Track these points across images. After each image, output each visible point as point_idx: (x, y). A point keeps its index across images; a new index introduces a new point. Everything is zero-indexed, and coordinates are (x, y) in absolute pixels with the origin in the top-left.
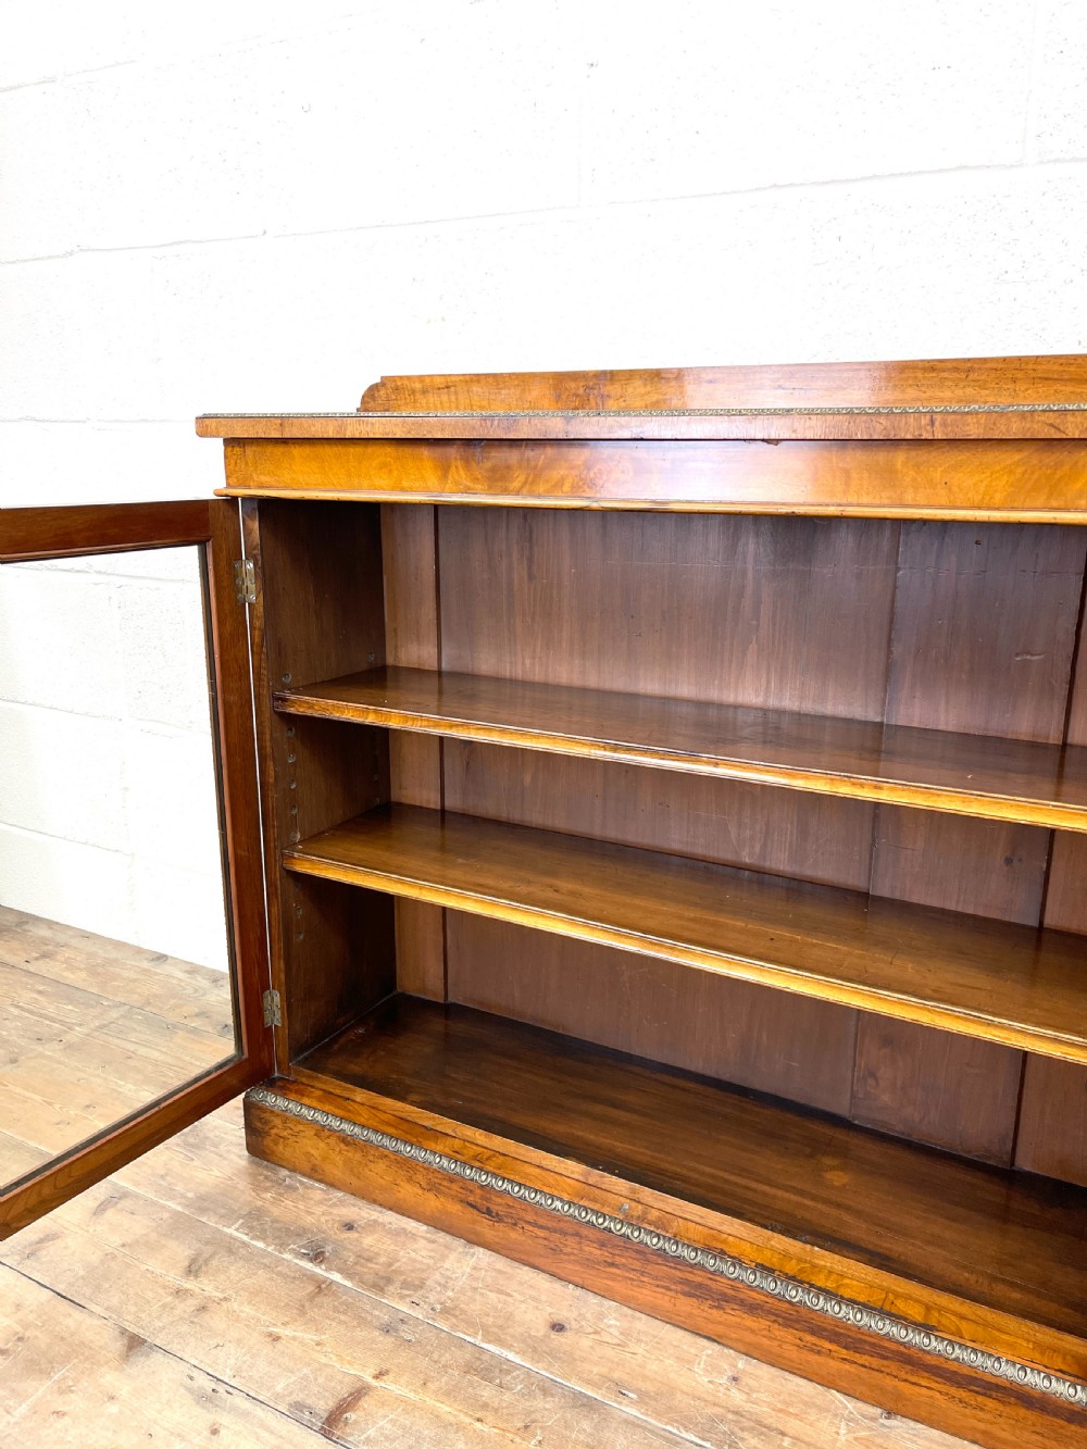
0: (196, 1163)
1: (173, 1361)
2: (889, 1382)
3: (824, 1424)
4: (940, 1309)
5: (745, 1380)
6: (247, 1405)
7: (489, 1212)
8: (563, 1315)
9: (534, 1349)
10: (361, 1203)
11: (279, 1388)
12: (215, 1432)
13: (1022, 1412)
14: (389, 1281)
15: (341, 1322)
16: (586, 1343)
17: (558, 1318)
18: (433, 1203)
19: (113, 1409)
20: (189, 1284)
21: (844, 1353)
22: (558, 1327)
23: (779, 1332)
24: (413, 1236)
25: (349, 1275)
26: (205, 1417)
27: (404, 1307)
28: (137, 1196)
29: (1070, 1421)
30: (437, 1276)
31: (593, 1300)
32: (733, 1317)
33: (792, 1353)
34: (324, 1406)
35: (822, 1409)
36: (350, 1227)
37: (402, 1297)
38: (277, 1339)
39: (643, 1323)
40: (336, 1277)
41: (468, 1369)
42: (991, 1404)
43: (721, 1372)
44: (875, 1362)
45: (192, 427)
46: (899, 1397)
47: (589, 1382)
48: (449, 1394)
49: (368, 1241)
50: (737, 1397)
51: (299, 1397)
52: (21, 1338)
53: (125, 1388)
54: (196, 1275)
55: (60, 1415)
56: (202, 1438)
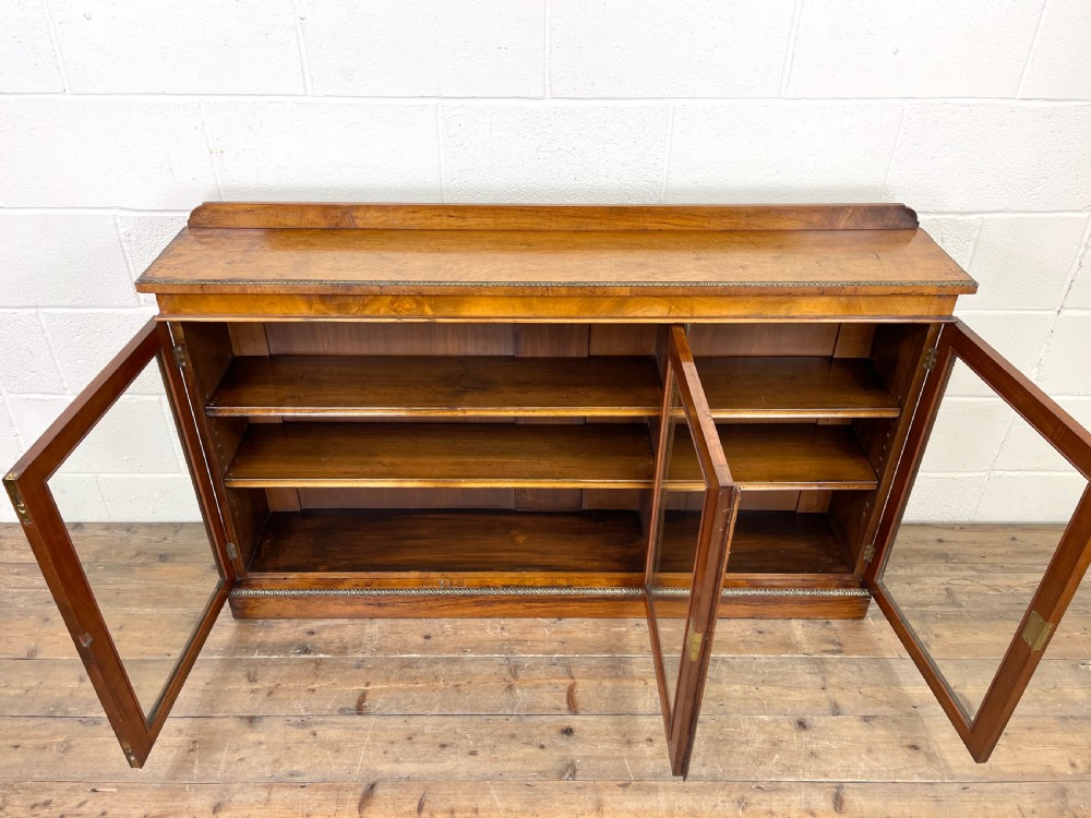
1: (275, 719)
2: (558, 609)
3: (540, 632)
4: (572, 578)
5: (506, 627)
6: (320, 719)
7: (379, 604)
8: (428, 631)
9: (421, 649)
10: (309, 621)
11: (329, 707)
12: (315, 734)
14: (346, 648)
15: (337, 673)
16: (441, 639)
17: (425, 634)
18: (349, 610)
19: (264, 747)
20: (255, 686)
21: (541, 605)
22: (427, 637)
23: (515, 606)
24: (344, 626)
25: (326, 653)
26: (307, 731)
27: (360, 656)
30: (365, 638)
31: (436, 621)
32: (497, 607)
34: (353, 704)
35: (537, 626)
36: (312, 633)
37: (356, 652)
38: (313, 690)
39: (459, 622)
40: (322, 656)
41: (402, 667)
43: (496, 628)
44: (553, 604)
45: (133, 290)
46: (562, 612)
47: (450, 653)
48: (400, 679)
49: (325, 635)
50: (506, 634)
51: (341, 706)
52: (194, 742)
53: (262, 737)
54: (256, 681)
55: (242, 760)
56: (311, 739)
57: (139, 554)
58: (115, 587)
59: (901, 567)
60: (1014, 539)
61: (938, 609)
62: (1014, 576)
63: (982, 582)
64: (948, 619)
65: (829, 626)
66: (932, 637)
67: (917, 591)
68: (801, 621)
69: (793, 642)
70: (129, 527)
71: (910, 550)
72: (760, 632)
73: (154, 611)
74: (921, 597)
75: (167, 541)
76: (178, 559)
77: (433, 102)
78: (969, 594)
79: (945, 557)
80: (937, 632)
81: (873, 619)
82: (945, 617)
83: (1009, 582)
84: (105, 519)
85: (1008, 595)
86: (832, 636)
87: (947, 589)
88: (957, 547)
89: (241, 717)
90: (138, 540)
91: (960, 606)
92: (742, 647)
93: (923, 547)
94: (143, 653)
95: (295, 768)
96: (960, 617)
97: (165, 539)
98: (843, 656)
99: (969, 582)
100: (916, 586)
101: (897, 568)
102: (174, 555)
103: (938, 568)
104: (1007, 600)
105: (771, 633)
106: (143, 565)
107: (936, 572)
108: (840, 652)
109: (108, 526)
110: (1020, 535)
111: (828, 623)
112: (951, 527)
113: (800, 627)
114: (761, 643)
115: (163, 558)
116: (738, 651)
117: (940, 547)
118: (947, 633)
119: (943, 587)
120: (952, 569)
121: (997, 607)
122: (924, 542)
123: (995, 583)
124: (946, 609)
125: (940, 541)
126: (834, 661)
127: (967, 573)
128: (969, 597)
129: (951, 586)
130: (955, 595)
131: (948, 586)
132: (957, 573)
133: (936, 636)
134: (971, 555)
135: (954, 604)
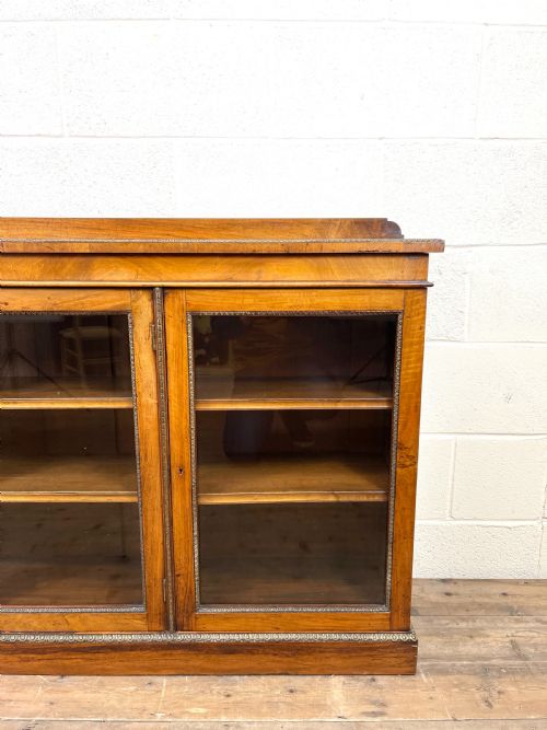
3: (31, 690)
13: (113, 654)
21: (40, 657)
23: (10, 658)
29: (131, 650)
33: (18, 666)
42: (101, 655)
44: (52, 656)
46: (66, 667)
59: (463, 620)
61: (501, 662)
64: (513, 673)
65: (373, 683)
66: (495, 694)
67: (479, 644)
68: (342, 678)
69: (329, 703)
71: (473, 603)
72: (291, 691)
74: (484, 651)
78: (535, 646)
79: (511, 611)
80: (500, 688)
81: (426, 675)
82: (511, 671)
86: (376, 695)
87: (512, 641)
88: (522, 600)
91: (527, 659)
92: (265, 710)
93: (486, 600)
96: (525, 672)
98: (386, 718)
100: (478, 640)
101: (459, 621)
103: (502, 621)
105: (303, 692)
107: (501, 625)
108: (382, 714)
111: (374, 680)
112: (516, 582)
113: (340, 686)
114: (289, 704)
116: (259, 714)
117: (503, 600)
118: (511, 689)
119: (508, 639)
120: (517, 621)
122: (488, 596)
124: (511, 662)
125: (504, 594)
126: (372, 725)
127: (533, 625)
128: (536, 649)
129: (517, 639)
130: (521, 648)
131: (513, 639)
132: (523, 625)
133: (499, 692)
134: (537, 608)
135: (520, 656)
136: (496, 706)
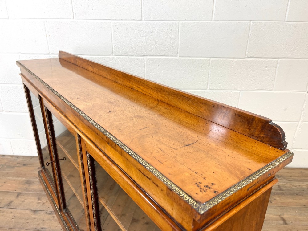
0: (31, 186)
1: (42, 211)
19: (36, 219)
20: (39, 202)
26: (52, 216)
28: (23, 193)
52: (15, 216)
53: (36, 217)
54: (40, 200)
55: (28, 223)
56: (52, 218)
57: (18, 163)
58: (7, 172)
60: (301, 172)
61: (275, 191)
62: (301, 183)
63: (290, 184)
66: (273, 200)
70: (18, 157)
73: (16, 179)
75: (28, 161)
76: (29, 165)
77: (110, 21)
78: (286, 187)
80: (274, 198)
82: (278, 194)
83: (300, 184)
84: (12, 154)
85: (299, 188)
87: (278, 186)
88: (282, 173)
89: (32, 210)
90: (19, 160)
91: (283, 191)
94: (8, 190)
95: (44, 227)
96: (282, 194)
97: (27, 160)
99: (286, 184)
102: (28, 164)
104: (299, 189)
106: (18, 166)
109: (12, 156)
110: (303, 171)
115: (24, 165)
118: (278, 198)
121: (296, 192)
123: (295, 184)
124: (278, 191)
127: (285, 181)
128: (286, 188)
129: (280, 185)
130: (281, 188)
131: (279, 185)
132: (282, 181)
133: (274, 199)
134: (287, 176)
135: (281, 190)
136: (273, 203)
